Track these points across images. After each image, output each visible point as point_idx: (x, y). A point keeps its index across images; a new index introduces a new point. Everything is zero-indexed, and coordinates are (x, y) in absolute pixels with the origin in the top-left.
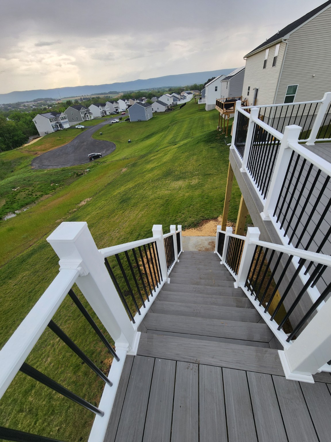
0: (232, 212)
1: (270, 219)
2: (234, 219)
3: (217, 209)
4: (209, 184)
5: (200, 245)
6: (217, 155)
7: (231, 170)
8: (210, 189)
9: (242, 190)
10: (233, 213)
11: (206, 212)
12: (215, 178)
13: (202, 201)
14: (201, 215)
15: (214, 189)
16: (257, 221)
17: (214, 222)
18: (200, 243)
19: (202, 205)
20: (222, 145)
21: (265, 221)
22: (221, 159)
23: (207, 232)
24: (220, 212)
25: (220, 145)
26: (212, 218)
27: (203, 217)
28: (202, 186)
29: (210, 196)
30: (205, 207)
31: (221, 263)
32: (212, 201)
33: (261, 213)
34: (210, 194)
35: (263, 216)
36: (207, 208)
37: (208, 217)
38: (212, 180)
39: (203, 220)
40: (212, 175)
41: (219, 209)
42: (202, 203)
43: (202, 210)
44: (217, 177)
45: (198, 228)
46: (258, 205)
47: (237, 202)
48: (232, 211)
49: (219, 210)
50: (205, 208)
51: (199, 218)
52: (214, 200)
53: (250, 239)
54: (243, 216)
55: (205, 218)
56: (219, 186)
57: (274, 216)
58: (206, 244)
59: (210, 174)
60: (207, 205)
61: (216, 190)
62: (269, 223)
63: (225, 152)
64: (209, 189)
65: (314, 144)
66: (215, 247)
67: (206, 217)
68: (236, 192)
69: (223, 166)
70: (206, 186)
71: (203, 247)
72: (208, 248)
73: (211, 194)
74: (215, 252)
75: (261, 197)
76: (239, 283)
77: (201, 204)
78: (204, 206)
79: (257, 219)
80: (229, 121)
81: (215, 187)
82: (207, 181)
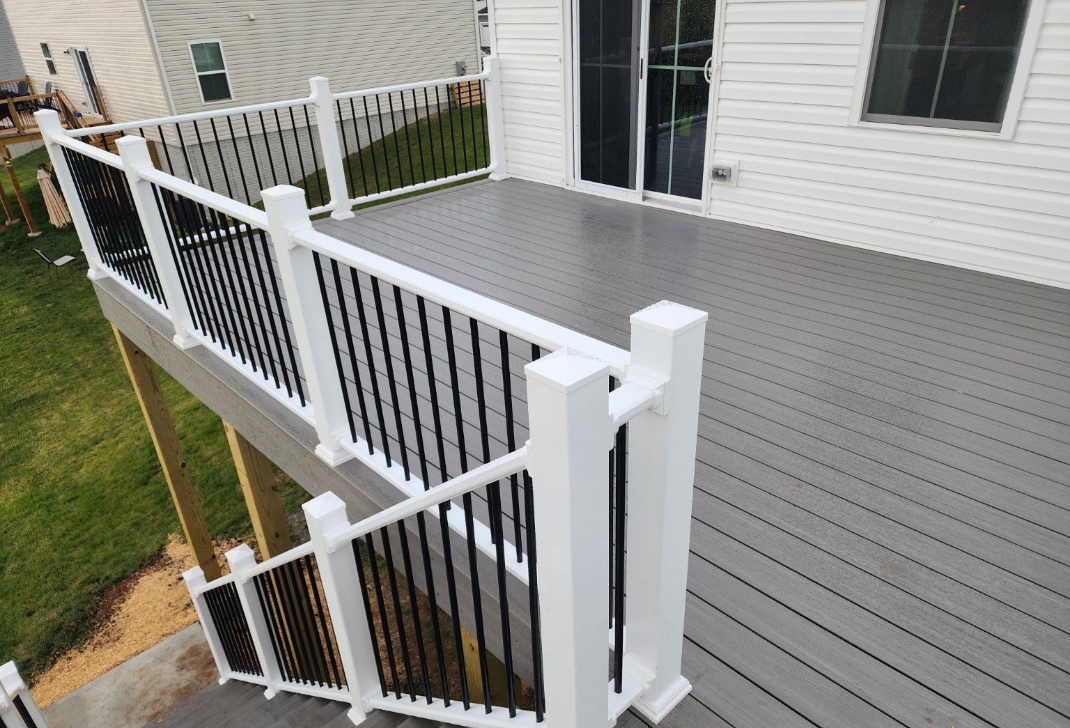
0: (209, 504)
1: (349, 453)
2: (233, 523)
3: (144, 520)
4: (49, 440)
5: (145, 693)
6: (26, 314)
7: (136, 354)
8: (68, 456)
9: (216, 407)
10: (216, 504)
11: (99, 555)
12: (66, 406)
13: (56, 518)
14: (80, 580)
15: (85, 449)
16: (316, 477)
17: (157, 575)
18: (140, 687)
19: (64, 535)
20: (30, 267)
21: (339, 467)
22: (58, 325)
23: (146, 629)
24: (159, 525)
25: (18, 270)
26: (141, 566)
27: (98, 580)
28: (17, 460)
29: (81, 482)
30: (83, 537)
31: (269, 694)
32: (103, 497)
33: (315, 451)
34: (75, 476)
35: (326, 453)
36: (95, 535)
37: (120, 568)
38: (56, 419)
39: (102, 593)
40: (47, 396)
41: (152, 518)
42: (59, 528)
43: (75, 554)
44: (74, 397)
45: (98, 637)
46: (295, 431)
47: (213, 459)
48: (209, 498)
49: (153, 521)
50: (83, 542)
51: (78, 597)
52: (108, 491)
53: (324, 536)
54: (264, 491)
55: (107, 578)
56: (102, 430)
57: (355, 440)
58: (170, 676)
59: (33, 398)
60: (88, 524)
61: (96, 449)
62: (354, 465)
63: (60, 294)
64: (61, 460)
65: (352, 215)
66: (213, 661)
67: (108, 573)
68: (186, 427)
69: (81, 348)
70: (43, 452)
71: (163, 693)
72: (184, 684)
73: (82, 475)
74: (222, 681)
75: (293, 403)
76: (363, 699)
77: (57, 533)
78: (78, 536)
79: (313, 474)
80: (17, 172)
81: (85, 440)
82: (34, 430)
